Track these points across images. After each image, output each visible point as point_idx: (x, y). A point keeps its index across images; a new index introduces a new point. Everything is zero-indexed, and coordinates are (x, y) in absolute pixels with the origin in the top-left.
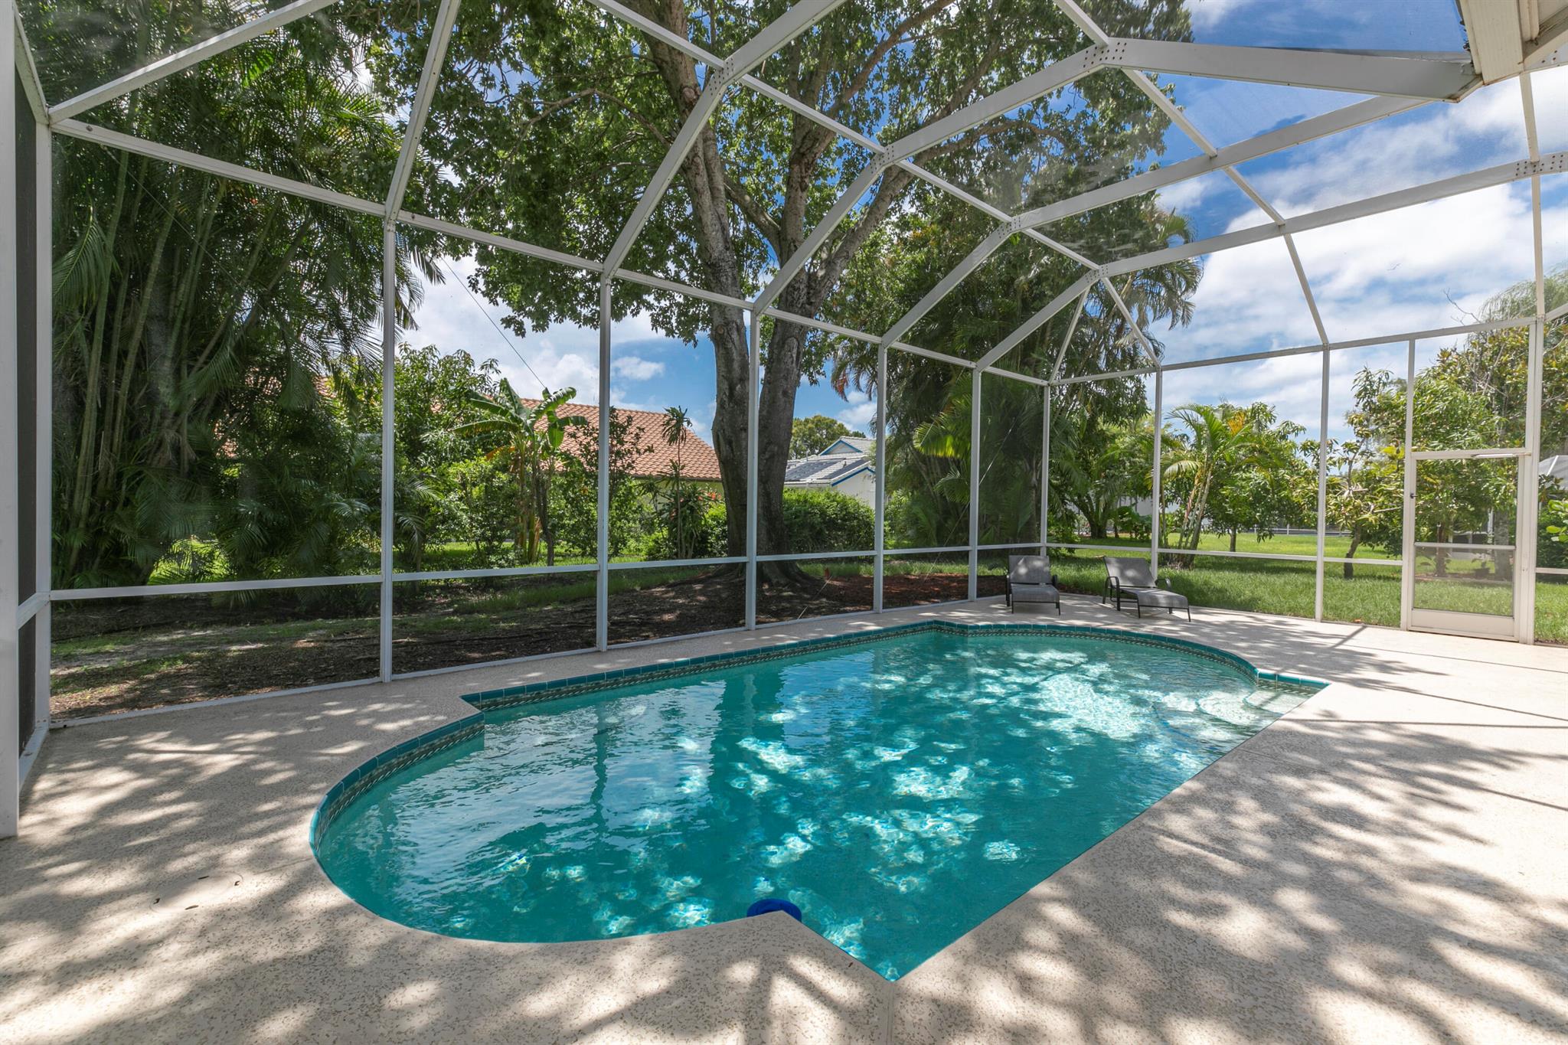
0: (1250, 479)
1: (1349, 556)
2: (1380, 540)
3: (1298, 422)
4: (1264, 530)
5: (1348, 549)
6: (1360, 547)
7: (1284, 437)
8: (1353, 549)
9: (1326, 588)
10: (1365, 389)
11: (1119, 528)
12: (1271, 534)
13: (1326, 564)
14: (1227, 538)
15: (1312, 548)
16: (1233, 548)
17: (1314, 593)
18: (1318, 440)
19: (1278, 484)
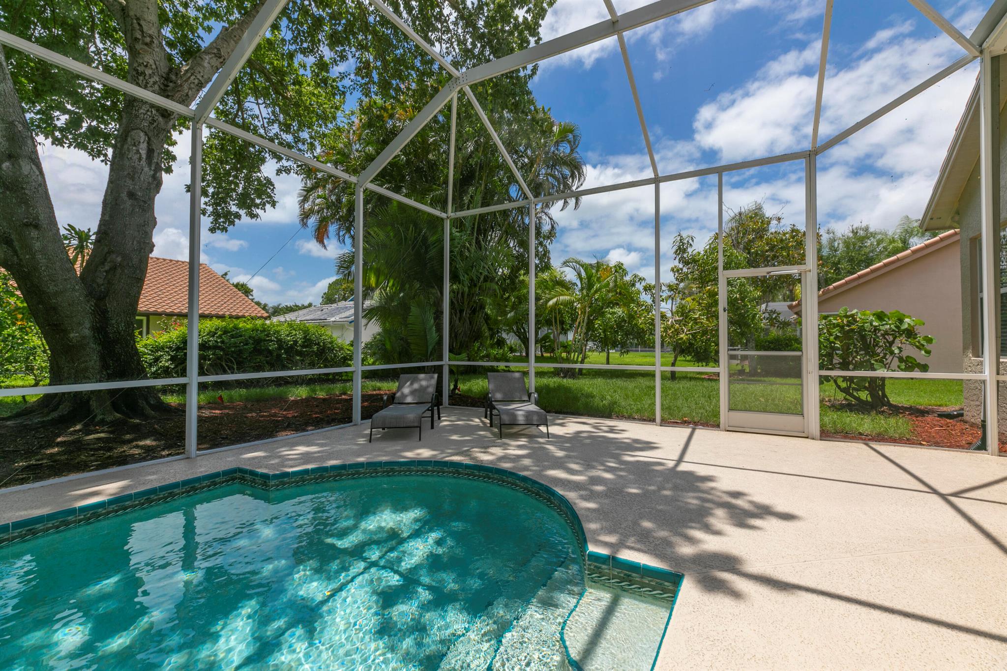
0: (615, 313)
1: (673, 365)
2: (689, 353)
3: (641, 274)
4: (624, 348)
5: (672, 359)
6: (679, 358)
7: (633, 285)
8: (675, 360)
9: (663, 390)
10: (679, 247)
11: (543, 350)
12: (628, 352)
13: (662, 372)
14: (604, 354)
15: (652, 360)
16: (608, 363)
17: (654, 395)
18: (653, 283)
19: (631, 317)
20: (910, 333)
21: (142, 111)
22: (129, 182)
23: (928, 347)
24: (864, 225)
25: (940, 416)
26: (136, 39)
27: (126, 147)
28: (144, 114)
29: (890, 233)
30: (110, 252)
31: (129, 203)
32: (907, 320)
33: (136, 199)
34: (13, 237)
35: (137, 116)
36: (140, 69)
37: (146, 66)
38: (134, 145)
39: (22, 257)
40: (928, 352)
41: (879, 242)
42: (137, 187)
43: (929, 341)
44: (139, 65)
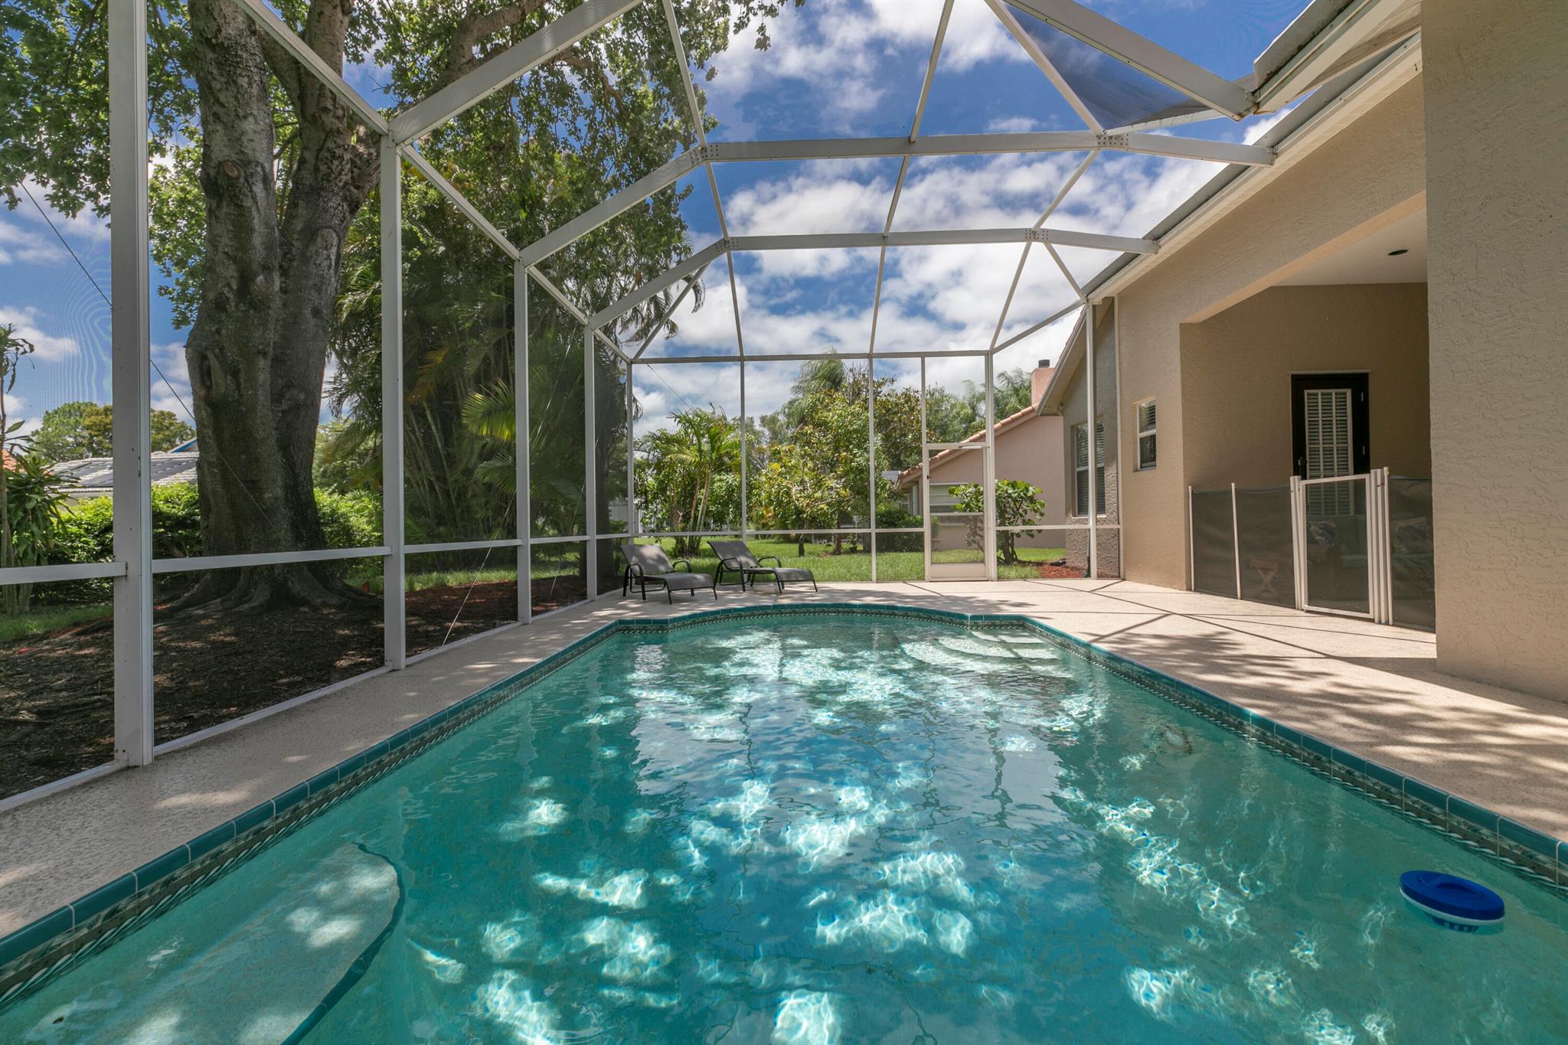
20: (1032, 500)
21: (331, 204)
22: (314, 294)
23: (1043, 510)
24: (939, 386)
25: (1052, 564)
26: (326, 110)
27: (313, 249)
28: (335, 209)
29: (961, 398)
30: (289, 386)
31: (312, 321)
32: (1031, 488)
33: (321, 318)
34: (241, 366)
35: (326, 210)
36: (338, 152)
37: (346, 150)
38: (326, 248)
39: (244, 392)
40: (1042, 515)
41: (953, 406)
42: (323, 303)
43: (1043, 505)
44: (339, 147)
